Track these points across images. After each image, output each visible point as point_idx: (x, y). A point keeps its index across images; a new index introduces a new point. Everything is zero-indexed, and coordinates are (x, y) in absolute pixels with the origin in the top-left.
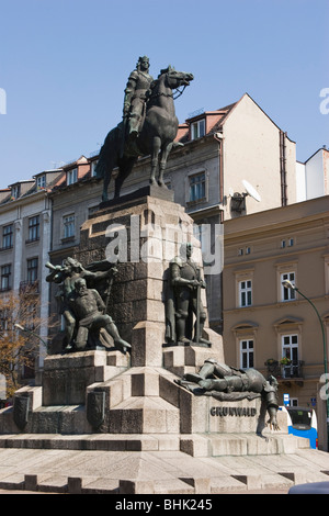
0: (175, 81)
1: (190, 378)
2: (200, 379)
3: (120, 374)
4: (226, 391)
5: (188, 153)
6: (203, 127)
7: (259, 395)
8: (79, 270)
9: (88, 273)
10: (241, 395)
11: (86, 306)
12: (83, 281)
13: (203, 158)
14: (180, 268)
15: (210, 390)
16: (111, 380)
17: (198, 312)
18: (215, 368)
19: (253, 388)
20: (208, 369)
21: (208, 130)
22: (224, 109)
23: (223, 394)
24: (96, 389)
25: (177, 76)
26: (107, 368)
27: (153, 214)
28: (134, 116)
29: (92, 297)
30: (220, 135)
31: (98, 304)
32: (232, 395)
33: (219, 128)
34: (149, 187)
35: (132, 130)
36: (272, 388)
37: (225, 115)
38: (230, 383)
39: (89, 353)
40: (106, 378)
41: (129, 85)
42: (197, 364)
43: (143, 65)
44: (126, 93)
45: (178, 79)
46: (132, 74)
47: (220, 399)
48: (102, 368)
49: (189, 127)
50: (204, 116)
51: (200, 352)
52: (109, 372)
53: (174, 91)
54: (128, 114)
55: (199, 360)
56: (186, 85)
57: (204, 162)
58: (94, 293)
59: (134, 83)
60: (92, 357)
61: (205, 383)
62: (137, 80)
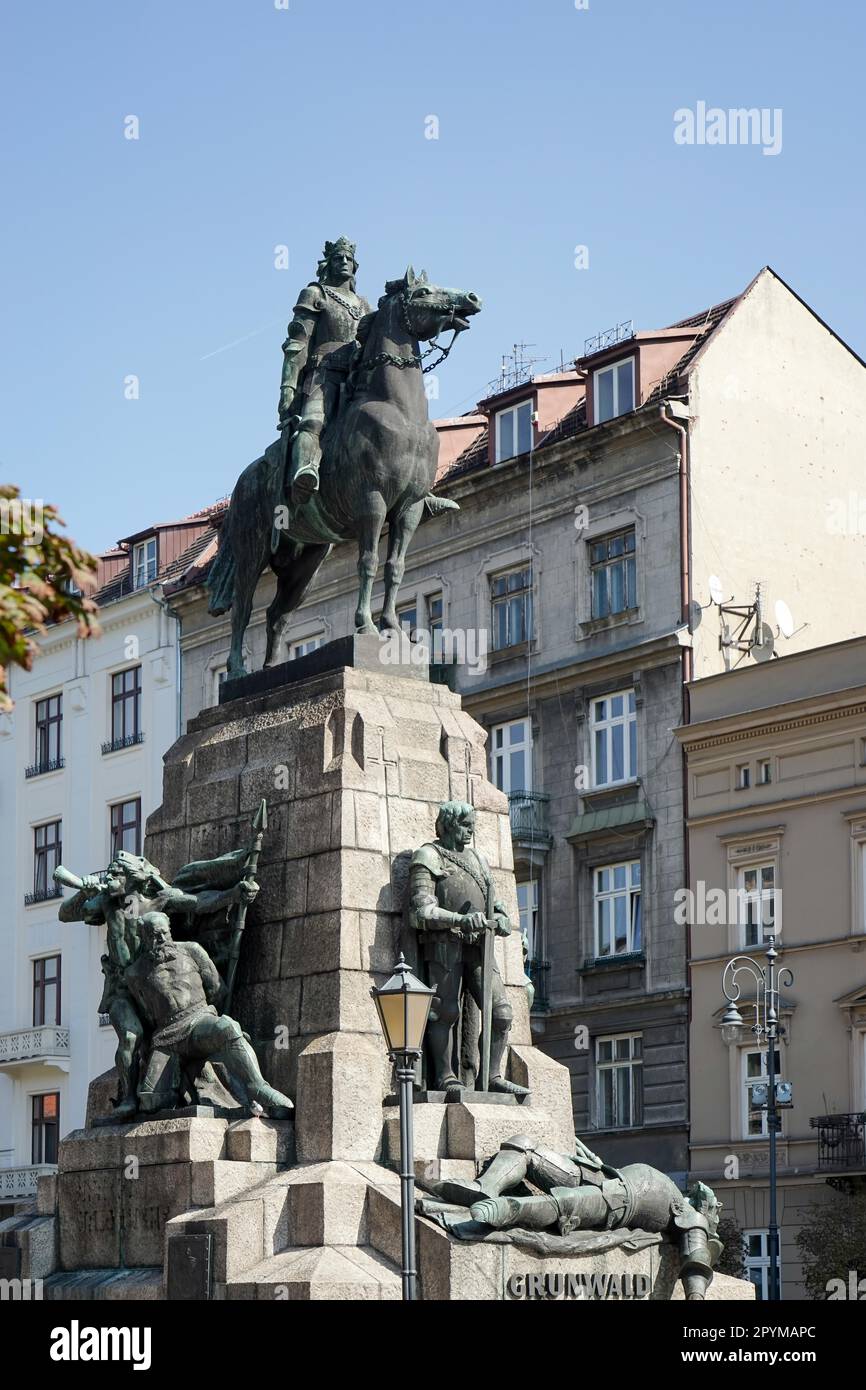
0: (424, 321)
1: (453, 1194)
2: (482, 1197)
3: (262, 1185)
4: (554, 1229)
5: (582, 465)
6: (631, 381)
7: (659, 1237)
8: (154, 890)
9: (178, 894)
10: (603, 1239)
11: (168, 990)
12: (162, 921)
13: (629, 483)
14: (436, 879)
15: (505, 1228)
16: (235, 1200)
17: (488, 1005)
18: (530, 1166)
19: (641, 1220)
20: (511, 1169)
21: (647, 391)
22: (698, 321)
23: (545, 1239)
24: (190, 1227)
25: (431, 300)
26: (222, 1168)
27: (359, 722)
28: (308, 426)
29: (185, 964)
30: (678, 409)
31: (207, 984)
32: (571, 1240)
33: (676, 385)
34: (350, 640)
35: (302, 469)
36: (699, 1219)
37: (701, 341)
38: (567, 1209)
39: (176, 1125)
40: (220, 1195)
41: (295, 331)
42: (479, 1153)
43: (335, 267)
44: (289, 354)
45: (435, 311)
46: (304, 295)
47: (538, 1252)
48: (208, 1166)
49: (586, 381)
50: (630, 348)
51: (490, 1117)
52: (229, 1178)
53: (424, 346)
54: (291, 416)
55: (485, 1143)
56: (459, 328)
57: (630, 494)
58: (193, 954)
59: (313, 322)
60: (183, 1136)
61: (493, 1209)
62: (321, 316)
